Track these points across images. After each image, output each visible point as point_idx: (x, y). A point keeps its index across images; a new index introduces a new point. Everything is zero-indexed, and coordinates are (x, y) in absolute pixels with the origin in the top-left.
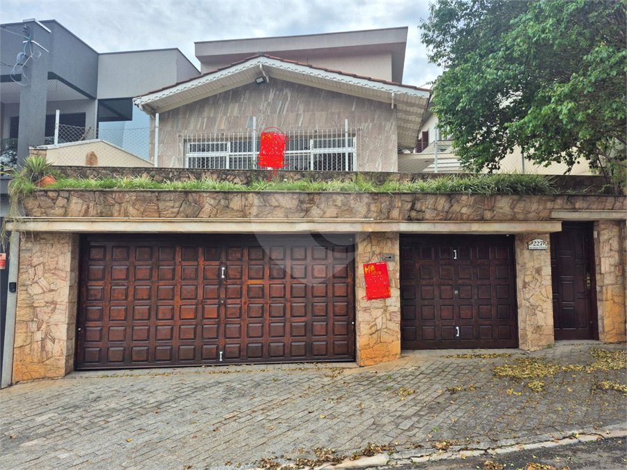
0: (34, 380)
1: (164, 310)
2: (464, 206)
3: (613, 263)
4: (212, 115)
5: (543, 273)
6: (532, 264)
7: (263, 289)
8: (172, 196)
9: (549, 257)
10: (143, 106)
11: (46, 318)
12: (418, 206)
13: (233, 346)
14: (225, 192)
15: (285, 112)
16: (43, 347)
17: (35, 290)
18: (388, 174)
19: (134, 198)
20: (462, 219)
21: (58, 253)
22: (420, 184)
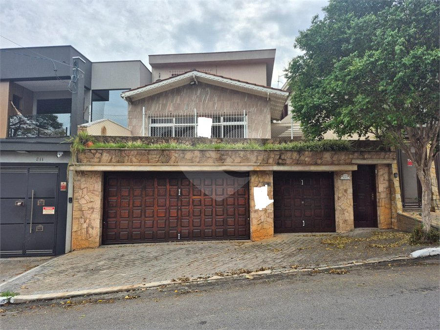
0: (83, 249)
1: (149, 211)
2: (307, 157)
3: (385, 187)
4: (164, 102)
5: (348, 192)
6: (342, 187)
7: (200, 201)
8: (156, 152)
9: (351, 184)
10: (126, 98)
11: (88, 216)
12: (283, 157)
13: (185, 231)
14: (183, 150)
15: (206, 102)
16: (87, 232)
17: (83, 201)
18: (267, 140)
19: (136, 153)
20: (305, 164)
21: (94, 182)
22: (283, 145)
